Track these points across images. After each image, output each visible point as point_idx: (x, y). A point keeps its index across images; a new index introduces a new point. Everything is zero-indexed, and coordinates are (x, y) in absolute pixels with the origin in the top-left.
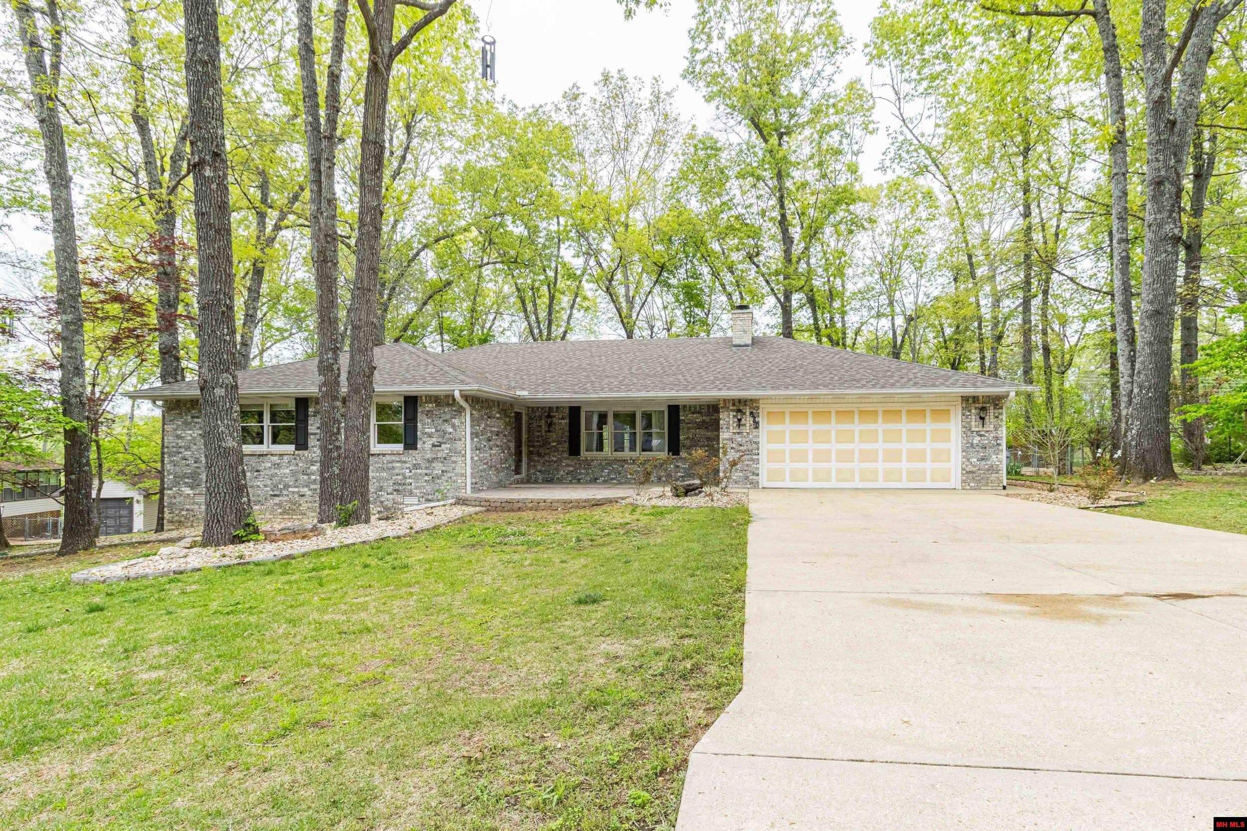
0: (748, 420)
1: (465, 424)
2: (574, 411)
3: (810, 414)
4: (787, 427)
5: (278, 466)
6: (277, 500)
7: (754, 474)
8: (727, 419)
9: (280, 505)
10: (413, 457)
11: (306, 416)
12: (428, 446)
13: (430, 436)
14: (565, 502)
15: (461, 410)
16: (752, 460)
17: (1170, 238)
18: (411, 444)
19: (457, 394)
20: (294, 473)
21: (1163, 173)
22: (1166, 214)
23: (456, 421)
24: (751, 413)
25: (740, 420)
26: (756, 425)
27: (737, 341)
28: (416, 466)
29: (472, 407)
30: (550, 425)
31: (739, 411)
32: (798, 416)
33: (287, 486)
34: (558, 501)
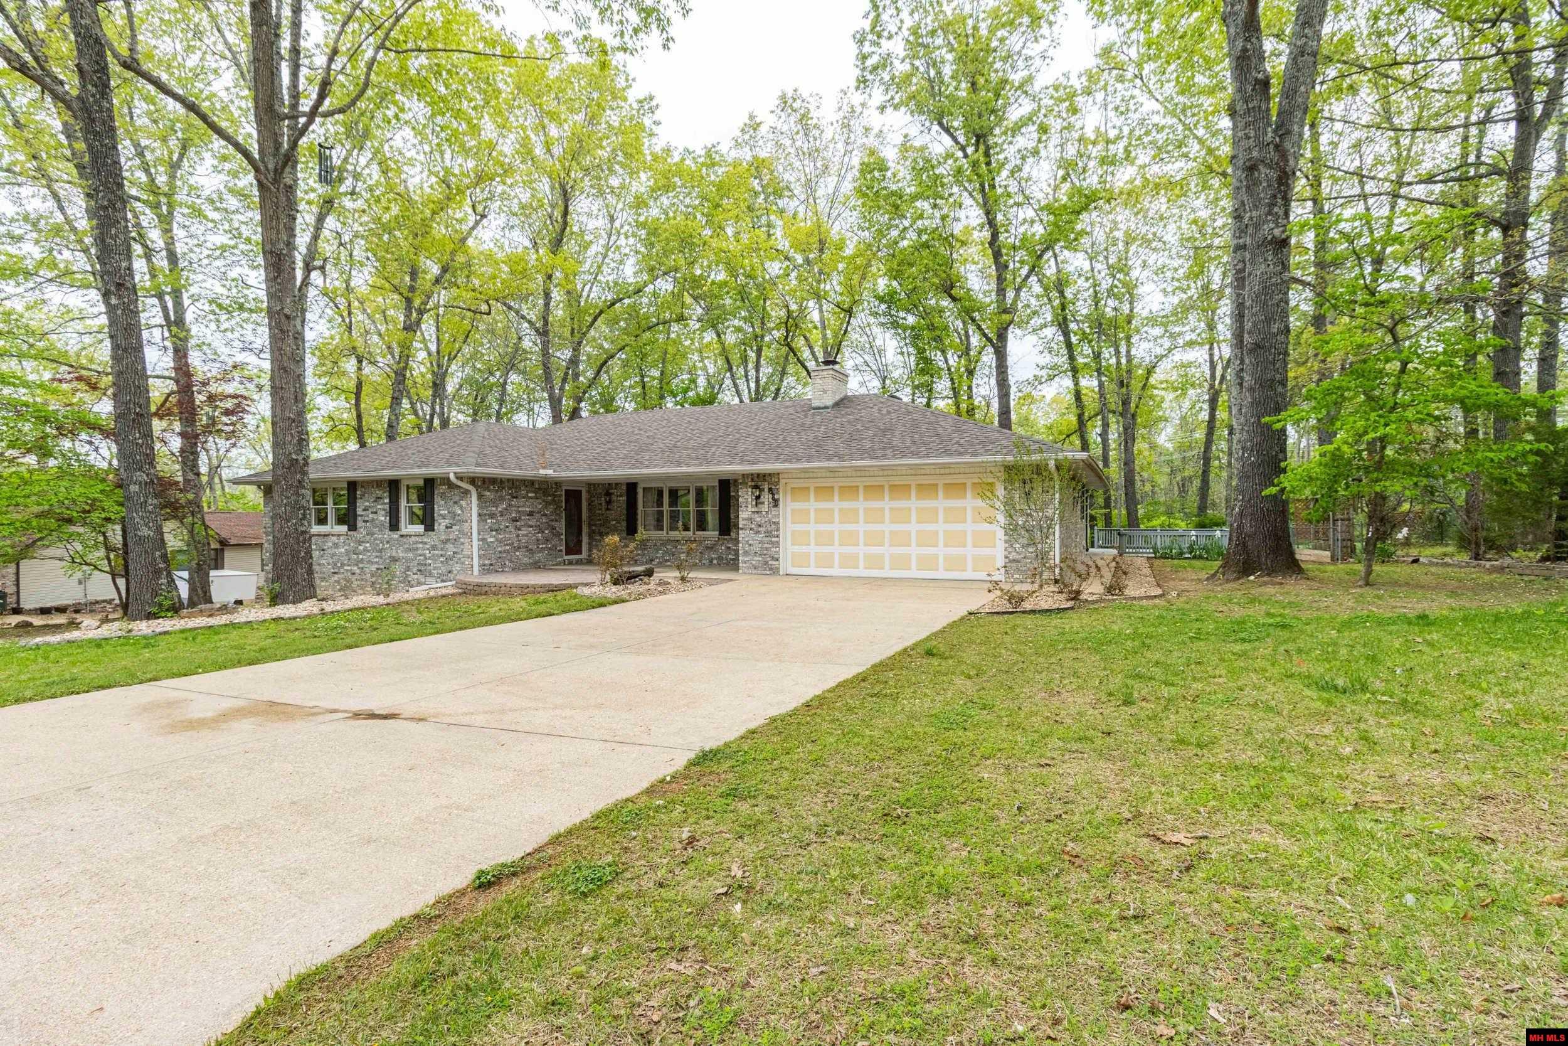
0: (766, 498)
1: (473, 505)
2: (631, 487)
3: (836, 490)
4: (813, 505)
5: (336, 545)
6: (336, 577)
7: (773, 558)
8: (745, 496)
9: (338, 582)
10: (432, 539)
11: (355, 498)
12: (442, 528)
13: (444, 517)
14: (522, 587)
15: (467, 492)
16: (771, 543)
17: (1271, 242)
18: (430, 527)
19: (452, 477)
20: (348, 552)
21: (1255, 154)
22: (1264, 210)
23: (463, 503)
24: (770, 490)
25: (758, 497)
26: (776, 503)
27: (816, 403)
28: (434, 547)
29: (477, 487)
30: (609, 502)
31: (756, 487)
32: (824, 492)
33: (343, 565)
34: (516, 586)
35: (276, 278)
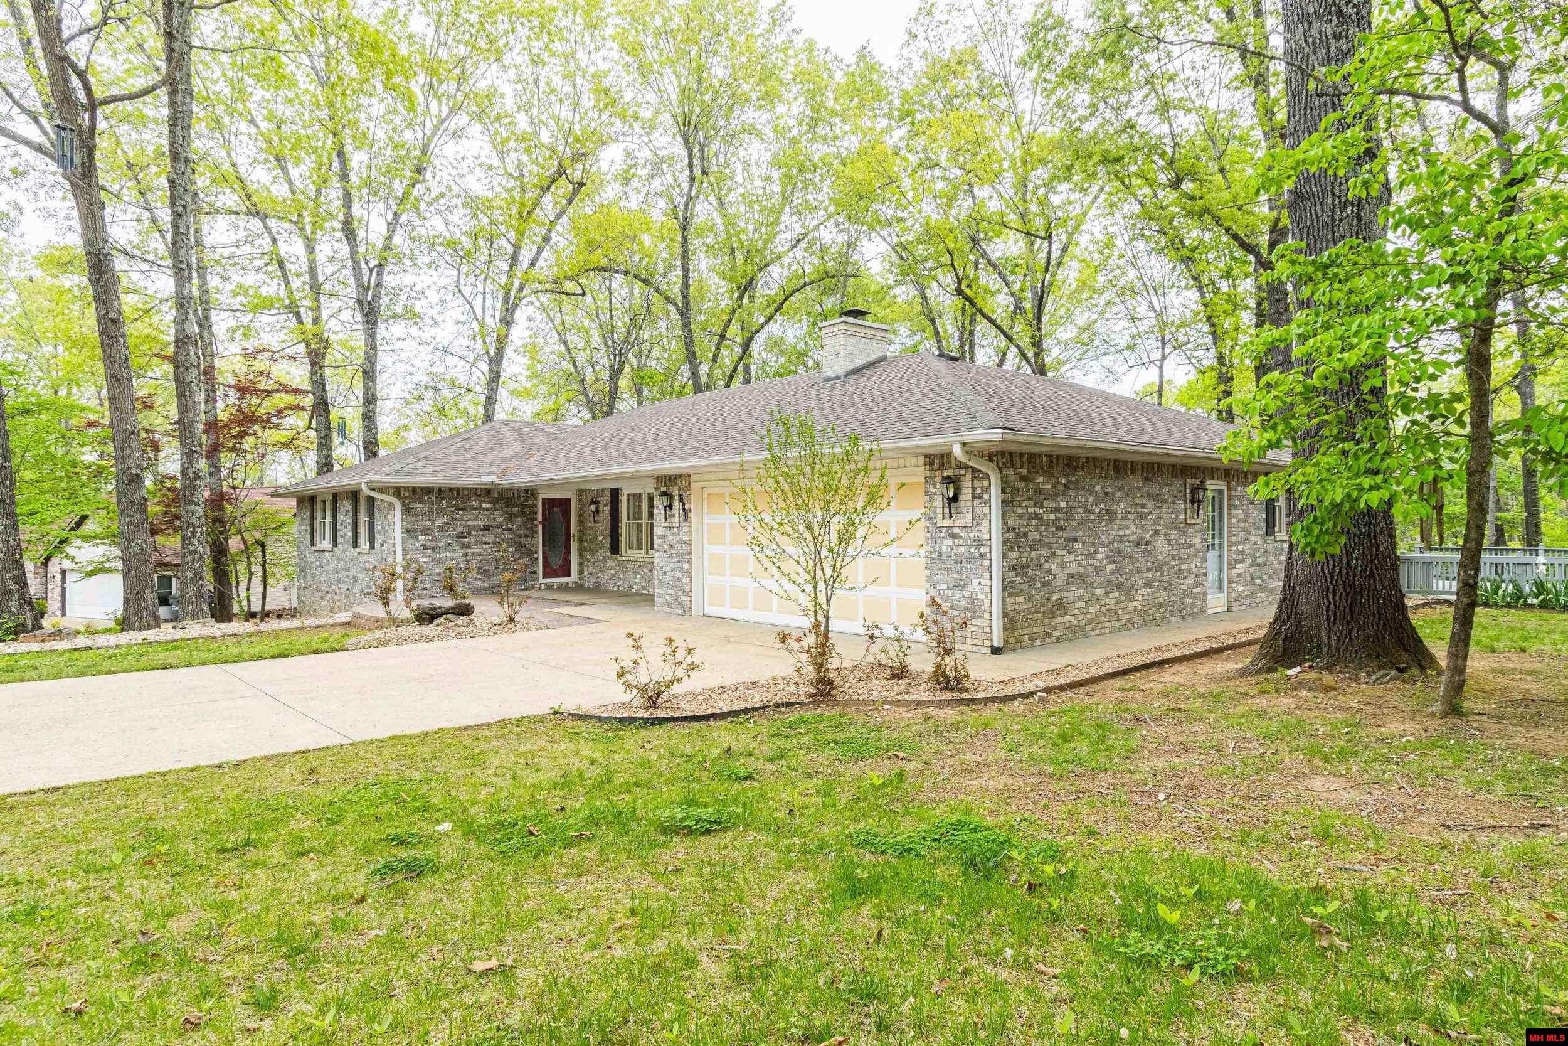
0: (677, 508)
1: (396, 519)
2: (615, 494)
4: (727, 518)
6: (328, 597)
8: (659, 505)
9: (329, 602)
10: (373, 557)
12: (379, 545)
13: (379, 533)
15: (387, 505)
18: (372, 544)
19: (364, 488)
20: (333, 570)
23: (389, 517)
24: (681, 497)
25: (669, 508)
28: (375, 568)
29: (400, 499)
30: (596, 513)
33: (331, 584)
35: (98, 280)
